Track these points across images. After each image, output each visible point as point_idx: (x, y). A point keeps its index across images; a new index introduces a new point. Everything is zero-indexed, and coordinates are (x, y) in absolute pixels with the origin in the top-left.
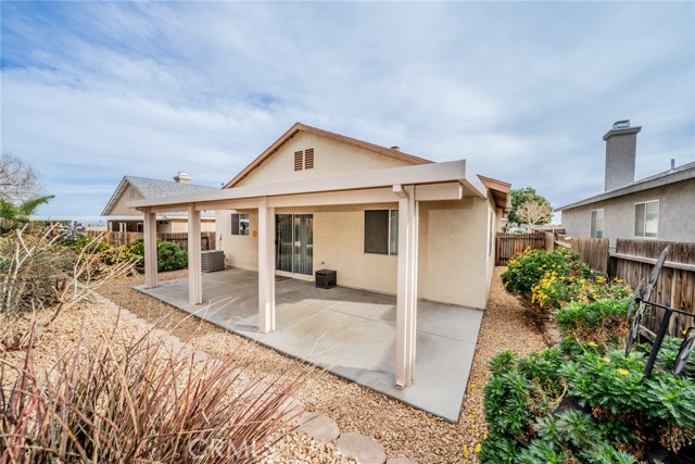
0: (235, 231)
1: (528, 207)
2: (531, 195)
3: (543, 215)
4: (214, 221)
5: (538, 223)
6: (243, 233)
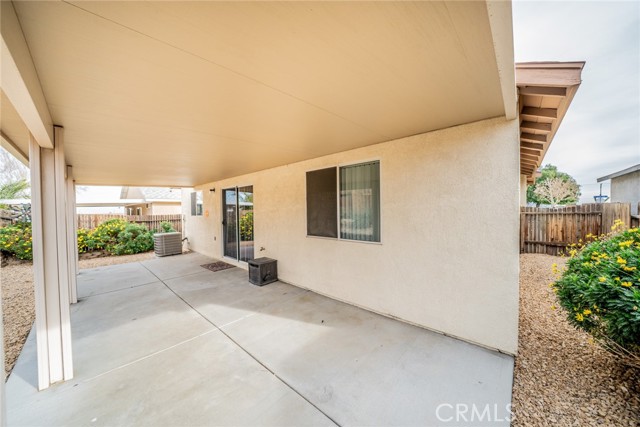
0: (194, 213)
1: (549, 184)
2: (552, 173)
3: (568, 193)
4: (179, 203)
5: (562, 202)
6: (200, 214)
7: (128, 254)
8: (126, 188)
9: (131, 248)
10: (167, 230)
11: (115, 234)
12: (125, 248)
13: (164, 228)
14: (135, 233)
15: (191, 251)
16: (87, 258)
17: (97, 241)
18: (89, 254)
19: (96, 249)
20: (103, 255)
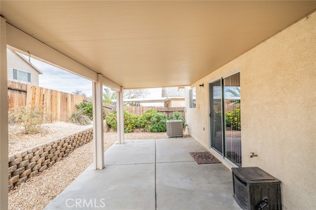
0: (191, 107)
6: (194, 107)
7: (155, 132)
8: (164, 88)
9: (156, 128)
10: (177, 117)
11: (149, 119)
12: (153, 128)
13: (176, 116)
14: (159, 119)
15: (189, 136)
16: (138, 132)
17: (141, 123)
18: (138, 130)
19: (140, 127)
20: (144, 131)
